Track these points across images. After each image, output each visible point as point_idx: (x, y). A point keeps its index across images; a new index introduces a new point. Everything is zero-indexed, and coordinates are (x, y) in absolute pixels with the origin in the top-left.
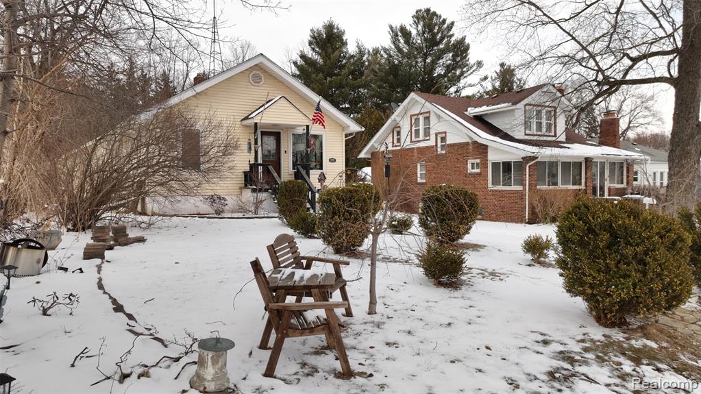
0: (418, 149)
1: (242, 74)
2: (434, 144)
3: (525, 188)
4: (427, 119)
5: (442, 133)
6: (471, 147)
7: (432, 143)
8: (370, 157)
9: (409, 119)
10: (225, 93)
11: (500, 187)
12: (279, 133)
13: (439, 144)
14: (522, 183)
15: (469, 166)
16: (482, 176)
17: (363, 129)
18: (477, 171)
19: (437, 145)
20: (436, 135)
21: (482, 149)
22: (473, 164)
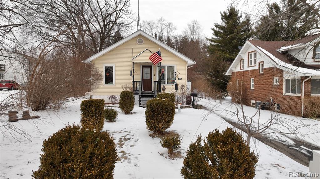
0: (251, 71)
1: (133, 40)
2: (258, 68)
3: (302, 95)
4: (255, 54)
5: (261, 62)
6: (275, 70)
7: (257, 68)
8: (231, 74)
9: (247, 55)
10: (125, 49)
11: (290, 94)
12: (152, 66)
13: (261, 68)
14: (301, 92)
15: (275, 81)
16: (280, 86)
17: (195, 63)
18: (278, 84)
19: (259, 69)
20: (259, 63)
21: (280, 72)
22: (276, 80)
